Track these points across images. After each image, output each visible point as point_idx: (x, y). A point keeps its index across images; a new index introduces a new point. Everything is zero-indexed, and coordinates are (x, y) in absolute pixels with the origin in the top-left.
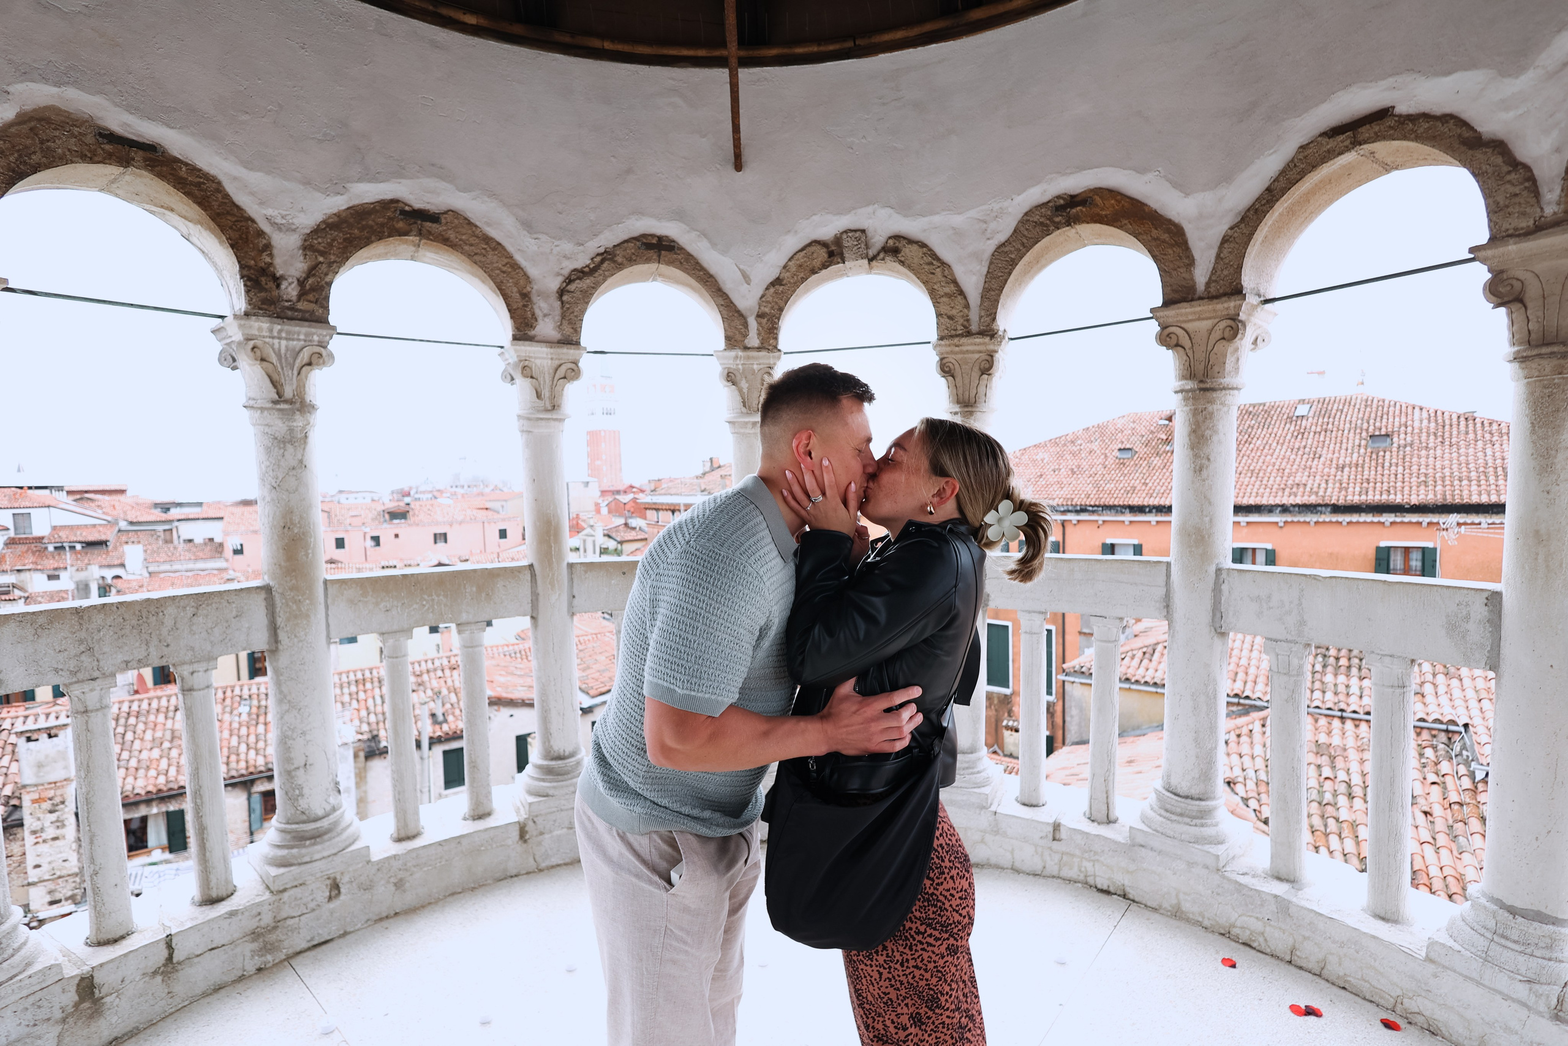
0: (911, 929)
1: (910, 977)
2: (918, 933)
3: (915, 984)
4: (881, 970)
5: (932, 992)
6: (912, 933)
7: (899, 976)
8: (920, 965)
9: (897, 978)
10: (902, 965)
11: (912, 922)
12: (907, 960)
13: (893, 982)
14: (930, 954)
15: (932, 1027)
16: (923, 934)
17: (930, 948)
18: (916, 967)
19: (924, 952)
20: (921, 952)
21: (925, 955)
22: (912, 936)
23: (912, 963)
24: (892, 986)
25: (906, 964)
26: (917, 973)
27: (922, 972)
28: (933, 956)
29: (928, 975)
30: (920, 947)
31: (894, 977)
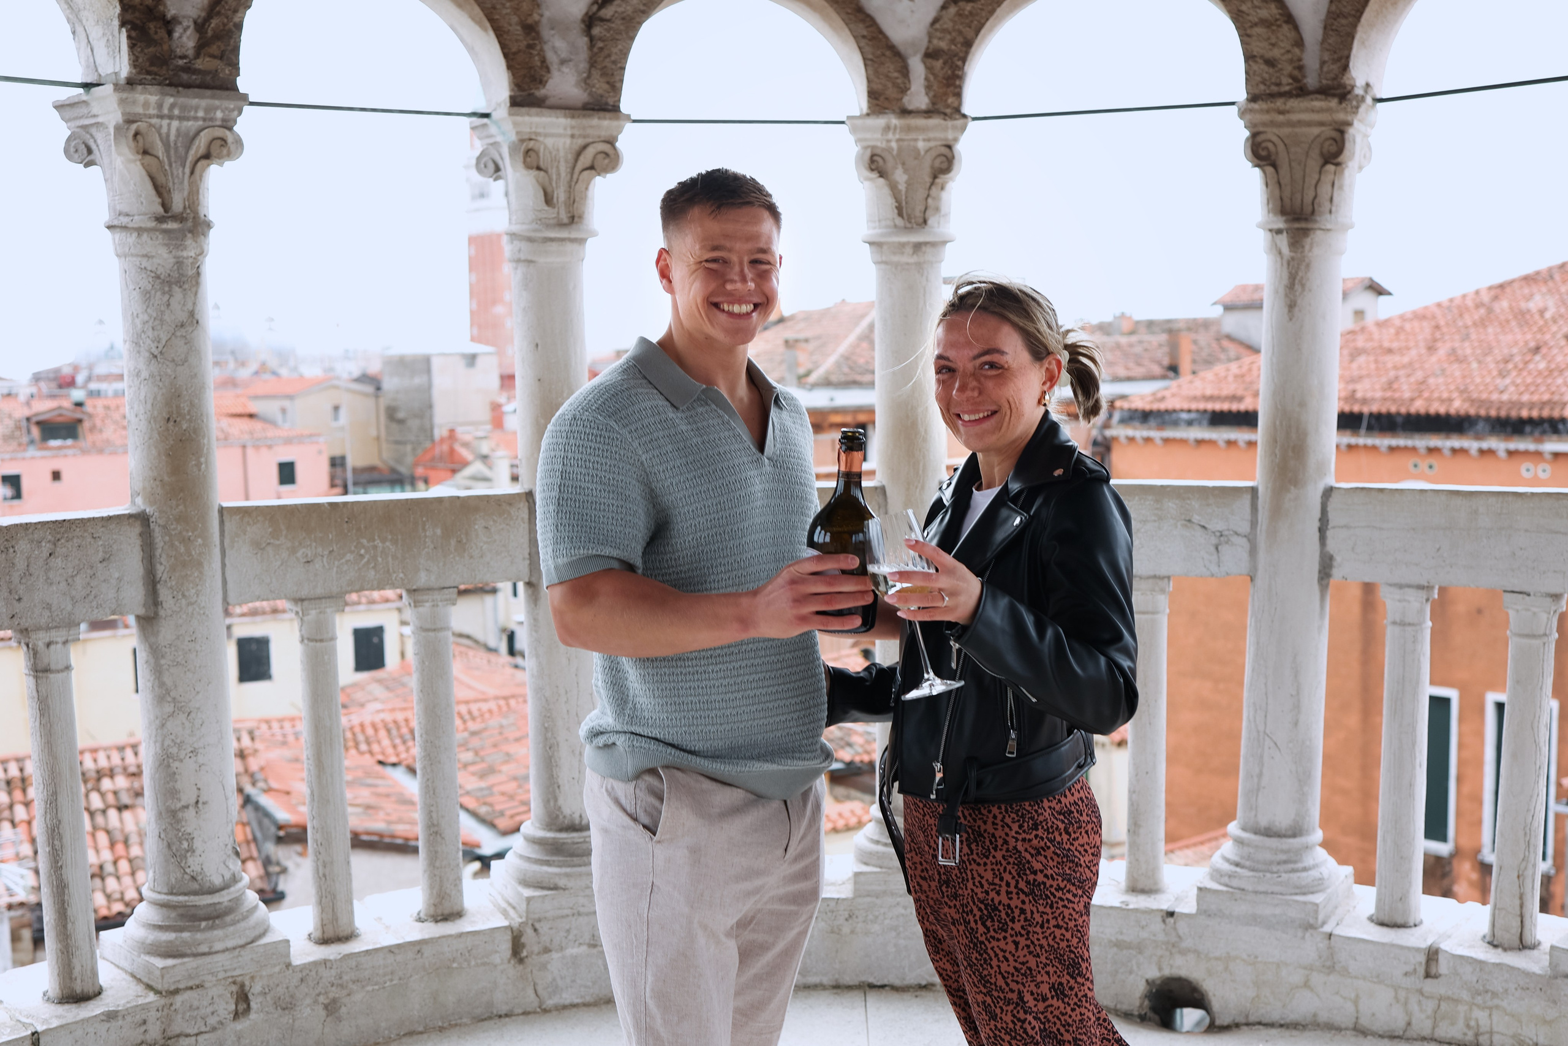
0: (1051, 886)
1: (1050, 939)
2: (1059, 889)
3: (1056, 946)
4: (1018, 939)
5: (1073, 956)
6: (1053, 890)
7: (1038, 940)
8: (1061, 923)
9: (1036, 942)
10: (1042, 927)
11: (1053, 879)
12: (1048, 921)
13: (1032, 948)
14: (1071, 911)
15: (1076, 1000)
16: (1062, 890)
17: (1070, 905)
18: (1058, 926)
19: (1065, 910)
20: (1062, 909)
21: (1066, 912)
22: (1052, 894)
23: (1053, 922)
24: (1030, 953)
25: (1046, 925)
26: (1058, 932)
27: (1063, 931)
28: (1074, 913)
29: (1068, 935)
30: (1061, 903)
31: (1032, 942)
